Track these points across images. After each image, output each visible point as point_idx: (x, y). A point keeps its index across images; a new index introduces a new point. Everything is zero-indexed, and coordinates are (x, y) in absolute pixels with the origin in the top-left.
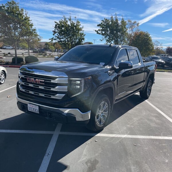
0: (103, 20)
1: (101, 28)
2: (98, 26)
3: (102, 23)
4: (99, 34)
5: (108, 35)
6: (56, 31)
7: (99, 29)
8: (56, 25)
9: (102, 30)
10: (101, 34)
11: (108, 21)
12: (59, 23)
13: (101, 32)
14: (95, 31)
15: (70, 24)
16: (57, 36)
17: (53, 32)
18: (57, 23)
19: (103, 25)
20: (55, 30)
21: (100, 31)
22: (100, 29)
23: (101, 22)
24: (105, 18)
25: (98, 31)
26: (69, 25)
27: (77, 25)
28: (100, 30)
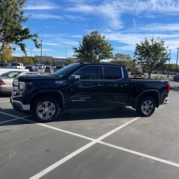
8: (137, 47)
12: (141, 45)
17: (134, 53)
18: (138, 45)
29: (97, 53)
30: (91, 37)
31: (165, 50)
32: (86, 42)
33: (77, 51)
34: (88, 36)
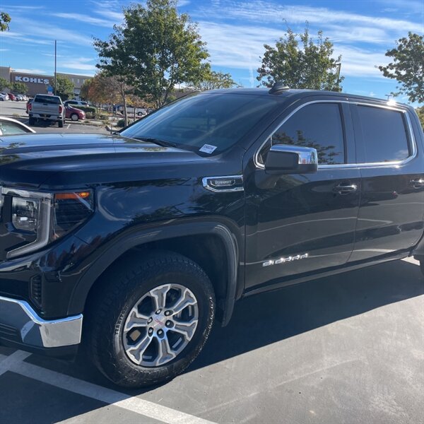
0: (404, 39)
1: (398, 61)
2: (389, 54)
3: (400, 47)
4: (391, 76)
5: (416, 80)
6: (267, 69)
7: (390, 65)
8: (266, 55)
9: (400, 67)
10: (394, 77)
11: (417, 42)
12: (277, 49)
13: (396, 72)
14: (380, 68)
15: (304, 51)
16: (269, 83)
17: (259, 71)
18: (271, 48)
19: (405, 51)
20: (263, 66)
21: (391, 69)
22: (394, 63)
23: (399, 43)
24: (410, 33)
25: (388, 70)
26: (300, 52)
27: (322, 51)
28: (395, 66)
29: (164, 64)
30: (150, 14)
31: (334, 66)
32: (138, 28)
33: (108, 54)
34: (141, 11)
